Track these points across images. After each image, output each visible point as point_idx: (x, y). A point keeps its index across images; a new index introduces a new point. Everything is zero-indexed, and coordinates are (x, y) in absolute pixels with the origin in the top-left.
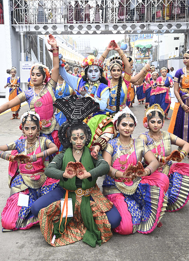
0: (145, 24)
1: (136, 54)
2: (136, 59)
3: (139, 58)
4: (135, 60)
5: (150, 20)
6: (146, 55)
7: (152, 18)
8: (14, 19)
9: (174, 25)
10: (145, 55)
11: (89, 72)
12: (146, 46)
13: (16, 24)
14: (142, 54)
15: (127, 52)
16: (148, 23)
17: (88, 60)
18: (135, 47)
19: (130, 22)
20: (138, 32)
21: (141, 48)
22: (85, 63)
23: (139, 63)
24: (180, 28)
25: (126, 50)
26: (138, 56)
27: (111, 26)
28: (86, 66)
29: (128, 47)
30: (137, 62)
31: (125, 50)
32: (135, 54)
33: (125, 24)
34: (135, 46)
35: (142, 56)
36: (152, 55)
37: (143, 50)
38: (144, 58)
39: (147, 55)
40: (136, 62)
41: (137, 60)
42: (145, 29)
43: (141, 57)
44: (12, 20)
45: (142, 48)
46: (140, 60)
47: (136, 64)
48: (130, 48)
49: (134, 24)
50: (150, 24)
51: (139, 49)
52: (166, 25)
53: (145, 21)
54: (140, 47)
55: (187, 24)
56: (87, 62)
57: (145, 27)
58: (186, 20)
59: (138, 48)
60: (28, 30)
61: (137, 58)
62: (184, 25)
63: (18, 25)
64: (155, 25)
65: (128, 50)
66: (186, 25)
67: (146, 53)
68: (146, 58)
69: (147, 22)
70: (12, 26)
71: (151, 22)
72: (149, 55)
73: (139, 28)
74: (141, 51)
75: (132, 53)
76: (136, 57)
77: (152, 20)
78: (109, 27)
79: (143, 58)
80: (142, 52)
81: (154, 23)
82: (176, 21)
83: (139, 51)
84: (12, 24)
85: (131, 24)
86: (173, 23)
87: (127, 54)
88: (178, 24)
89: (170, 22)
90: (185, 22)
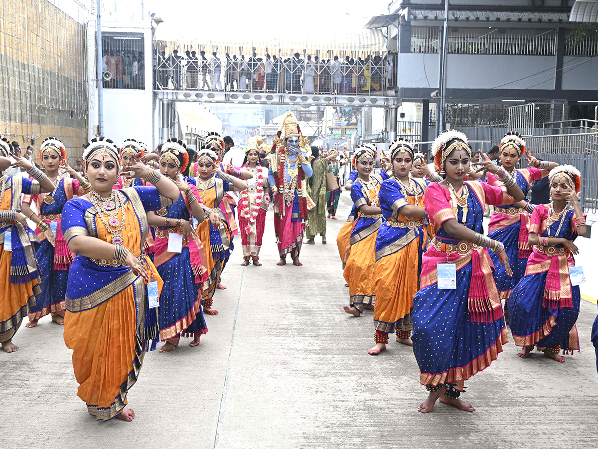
2: (331, 129)
3: (337, 127)
4: (329, 132)
6: (351, 122)
7: (340, 90)
8: (157, 83)
10: (349, 122)
13: (160, 89)
14: (344, 119)
15: (313, 112)
23: (336, 136)
24: (376, 104)
26: (334, 123)
30: (333, 136)
32: (328, 120)
33: (305, 95)
35: (344, 123)
37: (344, 111)
38: (346, 127)
39: (354, 121)
40: (330, 135)
41: (334, 132)
42: (331, 102)
43: (342, 126)
44: (154, 84)
46: (340, 132)
52: (357, 99)
55: (384, 98)
57: (331, 100)
58: (383, 94)
60: (175, 97)
61: (334, 126)
63: (163, 91)
66: (382, 99)
67: (351, 117)
68: (351, 127)
70: (154, 93)
71: (339, 94)
72: (357, 121)
73: (323, 101)
74: (341, 112)
75: (323, 115)
76: (330, 124)
78: (284, 98)
79: (344, 127)
80: (342, 114)
82: (370, 95)
83: (336, 111)
84: (155, 88)
86: (367, 97)
87: (313, 116)
88: (372, 98)
89: (363, 95)
90: (381, 96)
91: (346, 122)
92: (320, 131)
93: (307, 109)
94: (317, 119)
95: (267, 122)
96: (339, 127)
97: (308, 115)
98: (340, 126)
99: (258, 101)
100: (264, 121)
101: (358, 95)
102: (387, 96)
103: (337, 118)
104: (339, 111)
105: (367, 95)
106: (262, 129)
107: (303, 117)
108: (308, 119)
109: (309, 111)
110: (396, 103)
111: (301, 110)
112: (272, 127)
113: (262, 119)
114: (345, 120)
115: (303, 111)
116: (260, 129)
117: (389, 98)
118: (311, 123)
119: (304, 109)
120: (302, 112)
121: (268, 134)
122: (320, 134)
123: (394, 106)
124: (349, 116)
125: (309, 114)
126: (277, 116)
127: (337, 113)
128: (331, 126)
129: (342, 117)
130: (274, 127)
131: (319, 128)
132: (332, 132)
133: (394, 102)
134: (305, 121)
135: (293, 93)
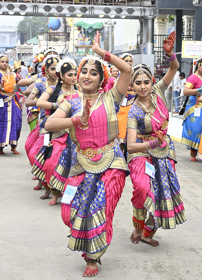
0: (87, 6)
1: (77, 39)
2: (77, 48)
3: (82, 45)
4: (76, 50)
5: (94, 2)
9: (125, 10)
10: (92, 41)
11: (39, 67)
12: (94, 25)
14: (87, 39)
15: (60, 34)
16: (91, 6)
17: (38, 58)
18: (75, 25)
19: (67, 3)
20: (78, 15)
21: (84, 29)
22: (36, 60)
23: (81, 54)
24: (133, 14)
25: (59, 31)
26: (79, 42)
27: (42, 7)
28: (37, 62)
29: (62, 24)
30: (78, 54)
31: (57, 29)
32: (75, 39)
33: (60, 5)
34: (75, 23)
35: (87, 42)
36: (103, 42)
37: (88, 32)
38: (90, 46)
40: (76, 53)
41: (79, 50)
42: (87, 12)
43: (86, 45)
45: (86, 28)
46: (84, 50)
47: (76, 56)
48: (66, 27)
49: (72, 5)
50: (93, 7)
51: (82, 30)
52: (114, 9)
53: (87, 3)
54: (83, 27)
55: (141, 9)
56: (37, 59)
57: (87, 10)
58: (140, 5)
59: (79, 28)
61: (79, 45)
62: (137, 10)
64: (100, 9)
65: (61, 30)
66: (139, 10)
67: (93, 38)
69: (89, 4)
71: (96, 4)
73: (79, 12)
74: (85, 33)
75: (69, 36)
76: (76, 43)
77: (96, 2)
78: (38, 8)
79: (88, 46)
80: (86, 35)
81: (99, 6)
82: (126, 5)
83: (81, 32)
85: (68, 6)
86: (123, 8)
87: (60, 37)
88: (129, 9)
89: (120, 5)
90: (138, 6)
91: (90, 42)
92: (67, 49)
93: (56, 31)
94: (64, 40)
95: (22, 43)
96: (84, 46)
97: (57, 37)
98: (84, 44)
99: (11, 12)
100: (19, 42)
101: (114, 5)
102: (144, 7)
103: (81, 38)
104: (83, 32)
105: (123, 5)
106: (18, 48)
107: (53, 38)
108: (56, 40)
109: (57, 33)
110: (152, 14)
111: (51, 32)
112: (26, 47)
113: (18, 40)
114: (89, 40)
115: (53, 33)
116: (16, 49)
117: (146, 8)
118: (59, 42)
119: (53, 31)
120: (51, 34)
121: (23, 53)
122: (67, 52)
123: (151, 17)
124: (92, 37)
125: (57, 35)
126: (30, 39)
127: (81, 34)
128: (77, 45)
129: (85, 37)
130: (28, 47)
131: (66, 47)
132: (77, 50)
133: (150, 13)
134: (54, 41)
135: (48, 3)
